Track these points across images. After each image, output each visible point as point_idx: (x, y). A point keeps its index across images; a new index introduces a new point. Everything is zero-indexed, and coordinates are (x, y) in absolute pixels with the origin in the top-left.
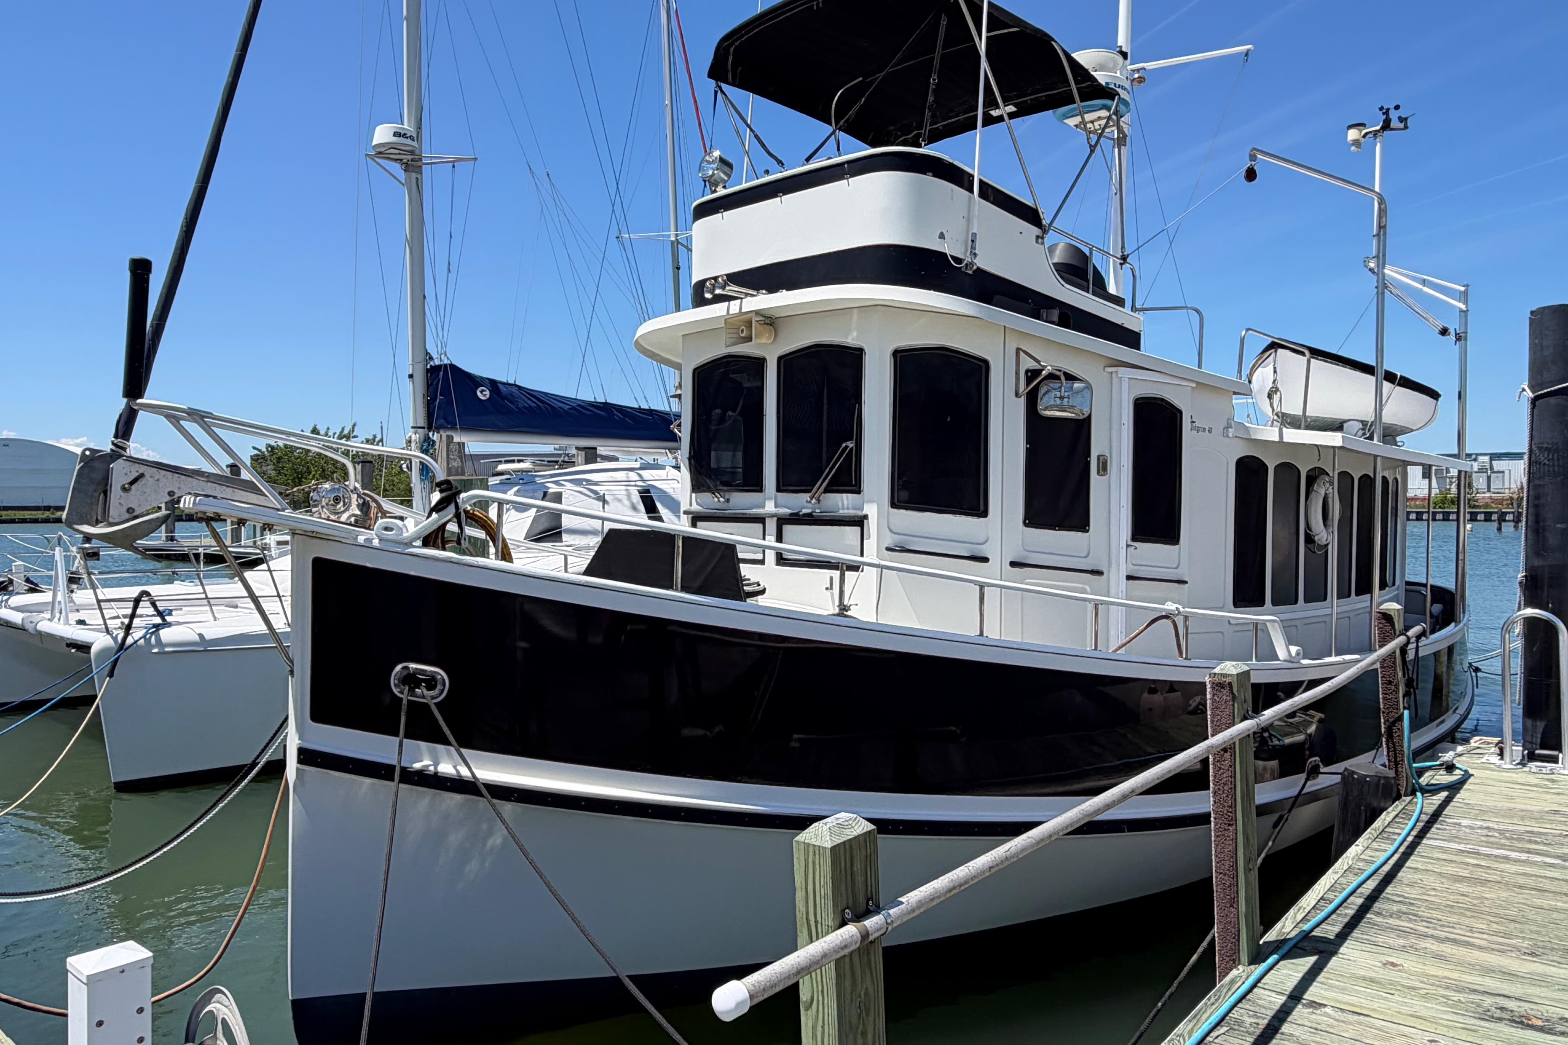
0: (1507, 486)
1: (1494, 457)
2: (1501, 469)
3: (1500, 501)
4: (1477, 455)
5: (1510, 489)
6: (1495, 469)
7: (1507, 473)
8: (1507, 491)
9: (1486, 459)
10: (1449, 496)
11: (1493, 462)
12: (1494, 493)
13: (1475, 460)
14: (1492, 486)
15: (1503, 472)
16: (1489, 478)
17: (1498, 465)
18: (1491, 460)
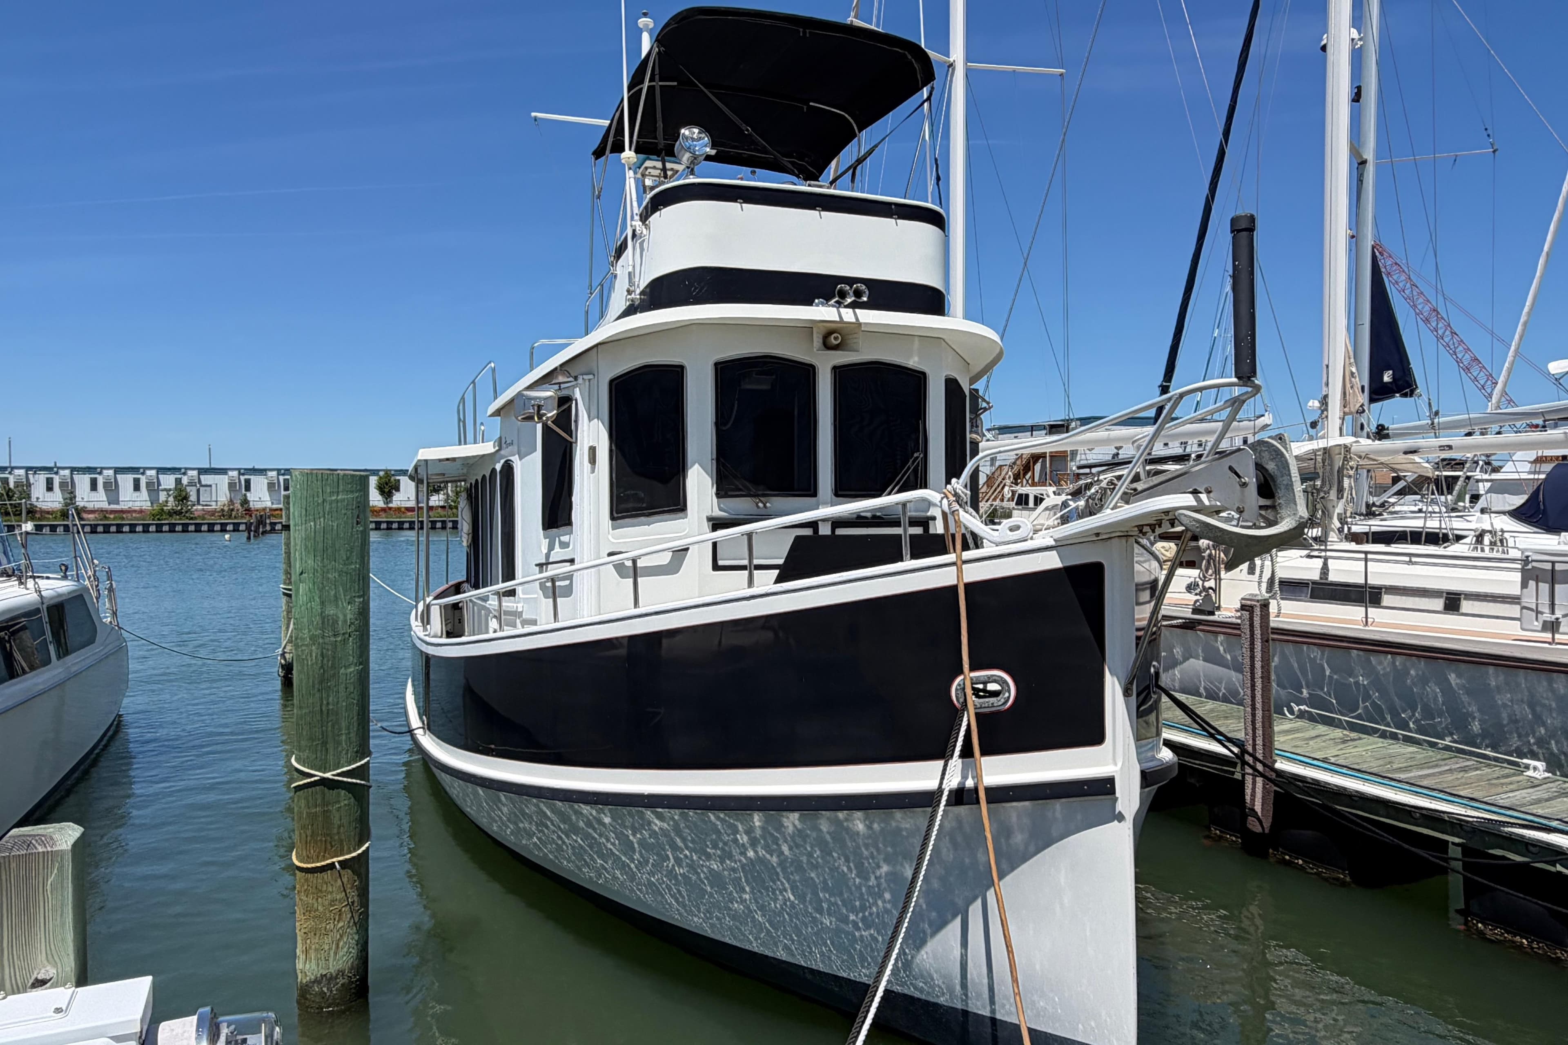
0: (214, 499)
1: (202, 471)
2: (209, 483)
3: (213, 513)
4: (186, 469)
5: (216, 501)
6: (203, 483)
7: (214, 487)
8: (214, 503)
9: (195, 473)
10: (165, 508)
11: (201, 477)
12: (203, 505)
13: (184, 474)
14: (201, 499)
15: (210, 486)
16: (198, 491)
17: (206, 479)
18: (199, 474)
